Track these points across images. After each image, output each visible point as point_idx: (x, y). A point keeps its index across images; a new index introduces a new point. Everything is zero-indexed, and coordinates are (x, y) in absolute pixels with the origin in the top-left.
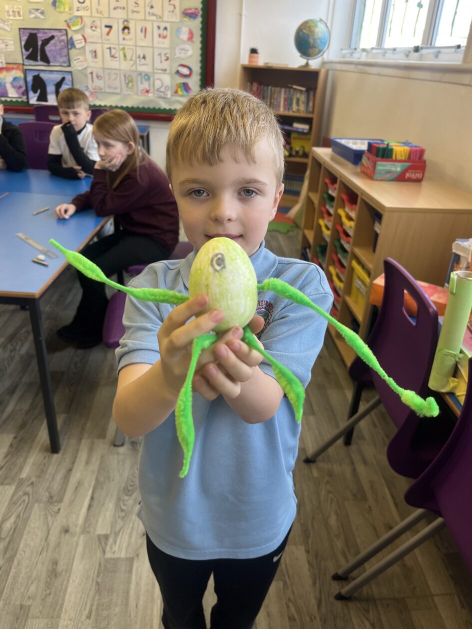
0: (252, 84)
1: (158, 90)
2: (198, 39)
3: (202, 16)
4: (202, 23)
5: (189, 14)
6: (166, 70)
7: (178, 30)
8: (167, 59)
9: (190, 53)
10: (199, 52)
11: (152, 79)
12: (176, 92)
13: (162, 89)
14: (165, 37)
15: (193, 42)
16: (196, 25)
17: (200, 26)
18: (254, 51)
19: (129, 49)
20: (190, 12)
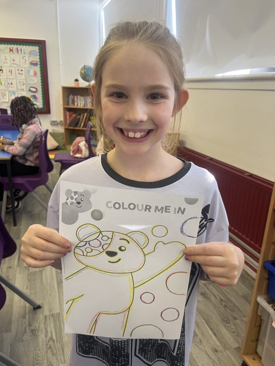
2: (39, 75)
3: (40, 65)
5: (33, 64)
6: (23, 90)
7: (29, 71)
8: (24, 84)
9: (35, 81)
10: (40, 81)
11: (16, 94)
14: (22, 74)
16: (38, 69)
17: (40, 69)
19: (3, 80)
20: (33, 62)
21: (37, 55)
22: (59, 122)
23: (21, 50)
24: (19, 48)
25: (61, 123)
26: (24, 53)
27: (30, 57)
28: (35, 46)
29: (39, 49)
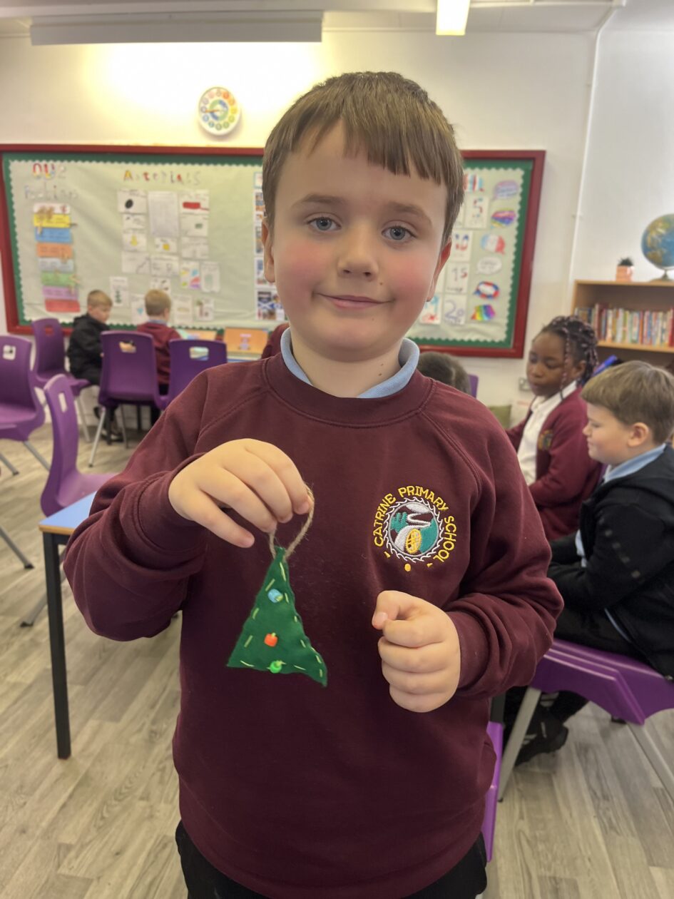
1: (448, 315)
2: (510, 249)
3: (519, 220)
4: (519, 229)
5: (501, 219)
6: (461, 289)
7: (484, 239)
8: (465, 275)
9: (498, 267)
10: (512, 265)
11: (440, 302)
12: (474, 317)
13: (454, 314)
14: (464, 248)
15: (503, 253)
16: (510, 233)
17: (515, 233)
18: (626, 262)
20: (502, 215)
21: (515, 194)
23: (474, 183)
26: (481, 190)
27: (494, 199)
28: (514, 168)
29: (524, 177)
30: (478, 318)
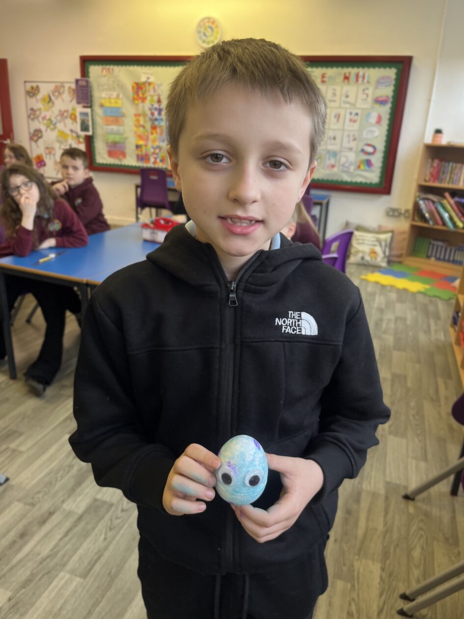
0: (433, 160)
1: (343, 165)
2: (385, 122)
3: (393, 103)
4: (392, 108)
5: (380, 101)
6: (351, 149)
7: (368, 115)
8: (355, 139)
9: (376, 134)
10: (386, 133)
11: (338, 156)
12: (359, 167)
13: (347, 165)
14: (355, 121)
15: (380, 125)
16: (385, 111)
17: (389, 111)
18: (438, 131)
20: (381, 99)
21: (390, 85)
22: (403, 212)
23: (364, 77)
24: (361, 74)
25: (407, 215)
26: (368, 82)
27: (376, 88)
28: (390, 67)
29: (397, 74)
30: (362, 167)
